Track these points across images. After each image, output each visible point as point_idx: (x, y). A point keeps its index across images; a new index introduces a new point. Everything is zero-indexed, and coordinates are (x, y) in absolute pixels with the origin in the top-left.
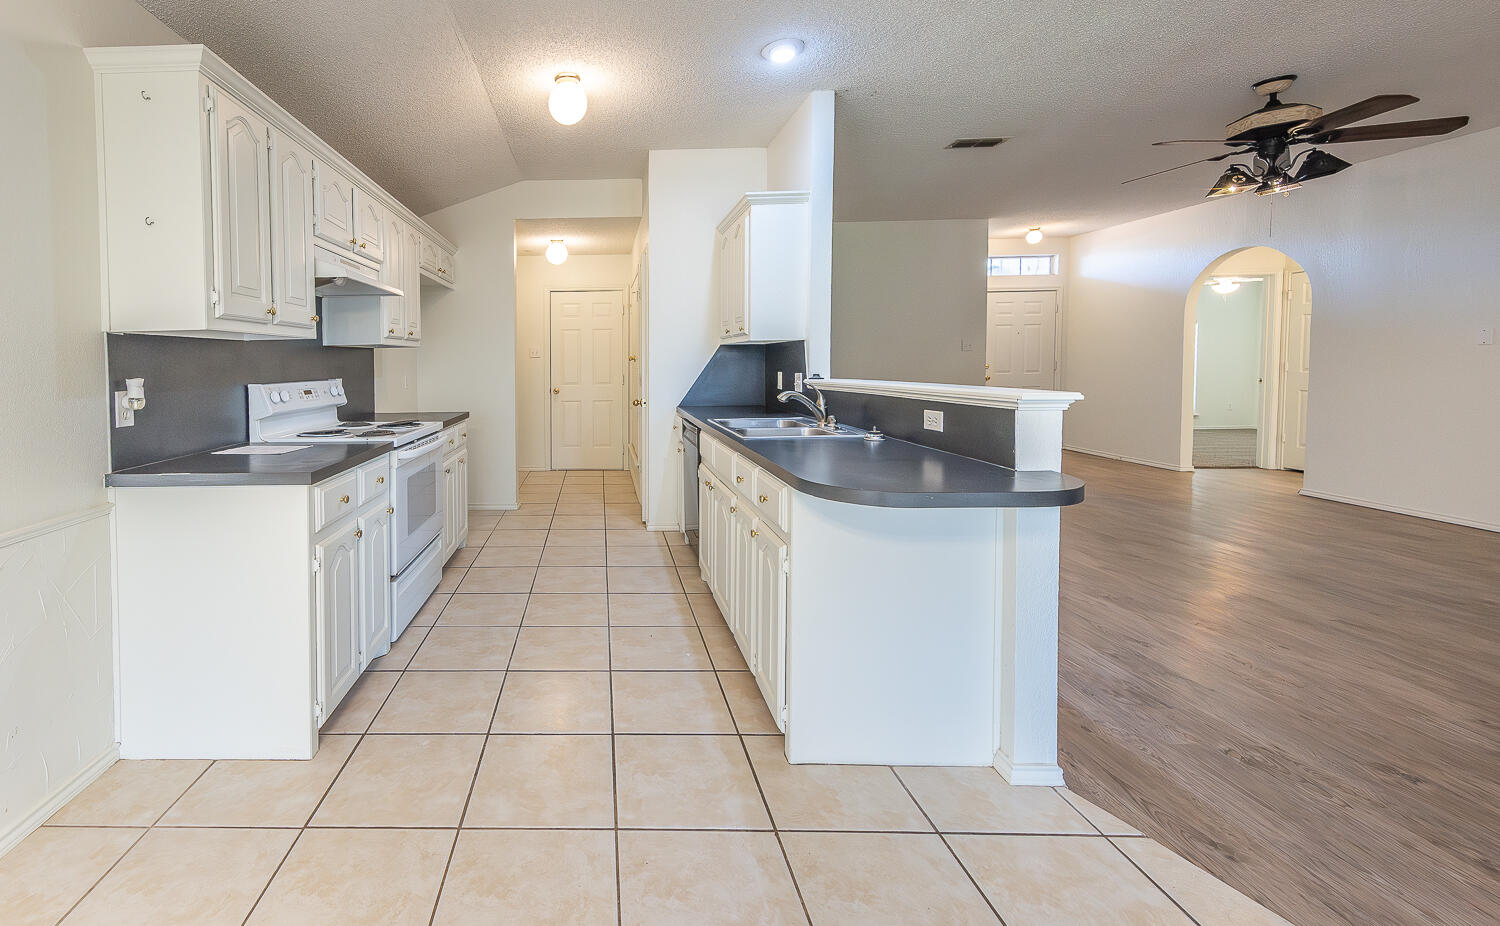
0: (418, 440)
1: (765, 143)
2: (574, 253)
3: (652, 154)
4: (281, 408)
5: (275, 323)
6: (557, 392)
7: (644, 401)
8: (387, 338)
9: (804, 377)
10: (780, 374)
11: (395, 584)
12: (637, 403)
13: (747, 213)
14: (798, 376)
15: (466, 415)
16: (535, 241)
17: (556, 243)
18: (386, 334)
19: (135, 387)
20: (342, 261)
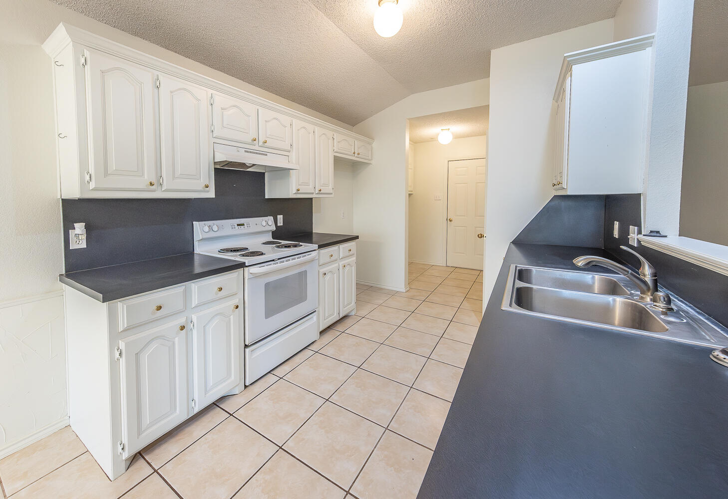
0: (279, 259)
1: (612, 14)
2: (457, 137)
3: (494, 53)
4: (212, 234)
5: (163, 190)
6: (450, 221)
7: (485, 236)
8: (295, 193)
9: (640, 232)
10: (616, 225)
11: (247, 350)
12: (481, 236)
13: (569, 73)
14: (633, 229)
15: (357, 237)
16: (429, 131)
17: (444, 131)
18: (295, 191)
19: (79, 228)
20: (246, 151)
